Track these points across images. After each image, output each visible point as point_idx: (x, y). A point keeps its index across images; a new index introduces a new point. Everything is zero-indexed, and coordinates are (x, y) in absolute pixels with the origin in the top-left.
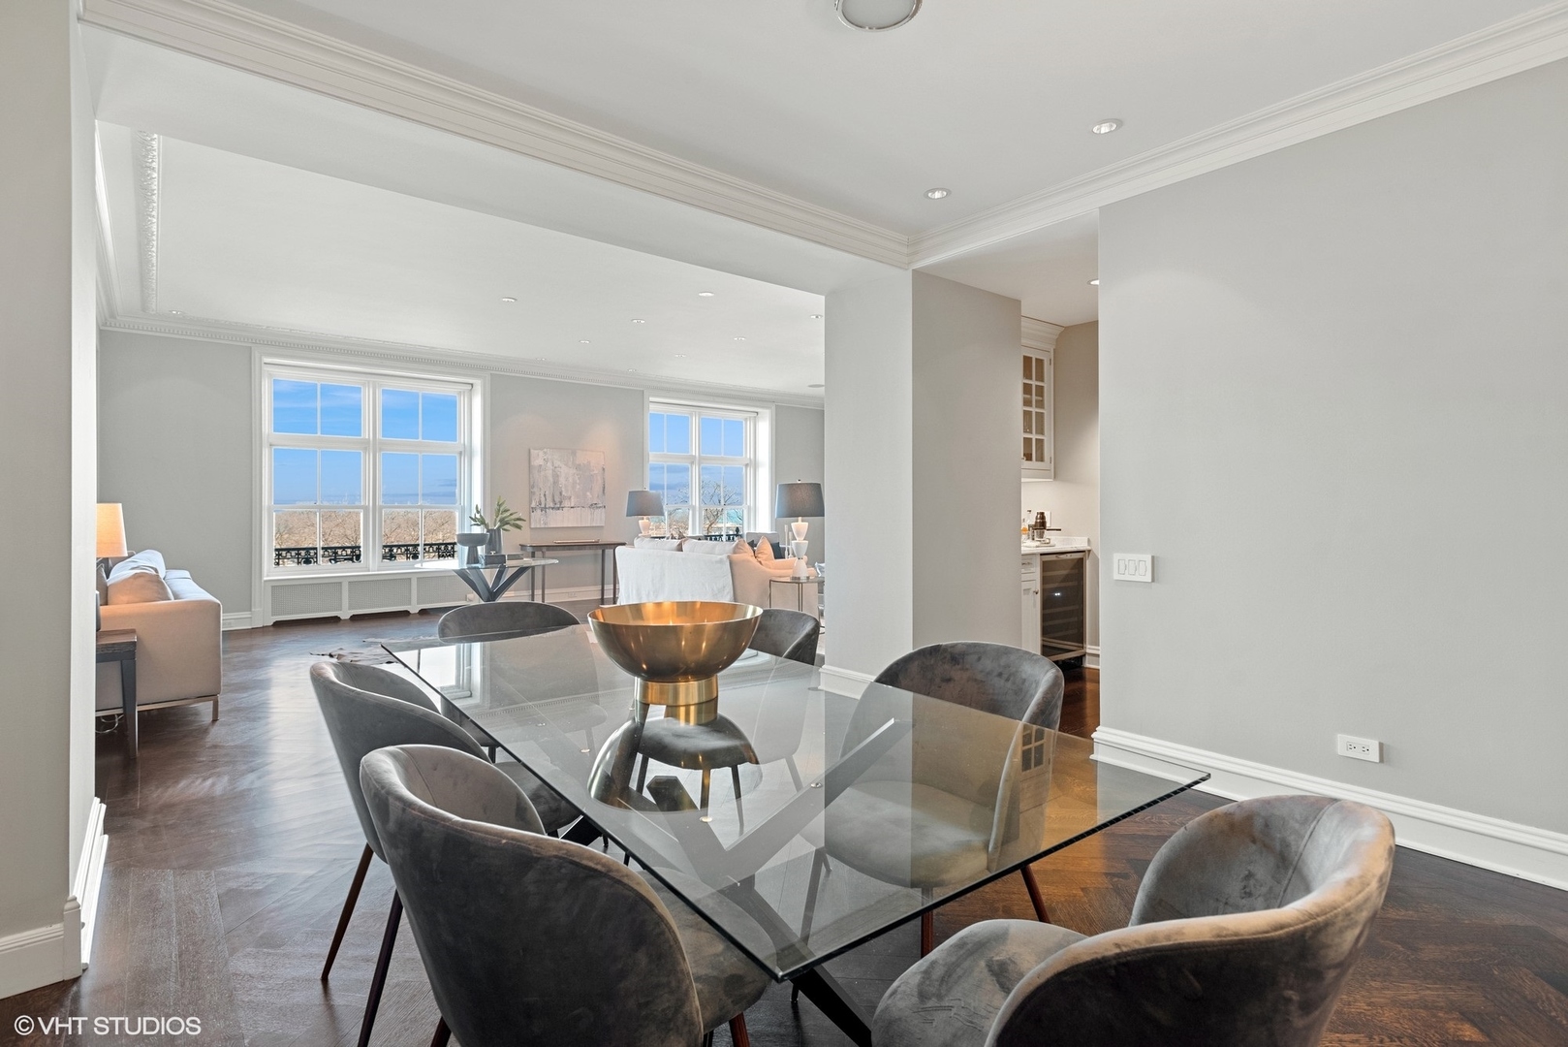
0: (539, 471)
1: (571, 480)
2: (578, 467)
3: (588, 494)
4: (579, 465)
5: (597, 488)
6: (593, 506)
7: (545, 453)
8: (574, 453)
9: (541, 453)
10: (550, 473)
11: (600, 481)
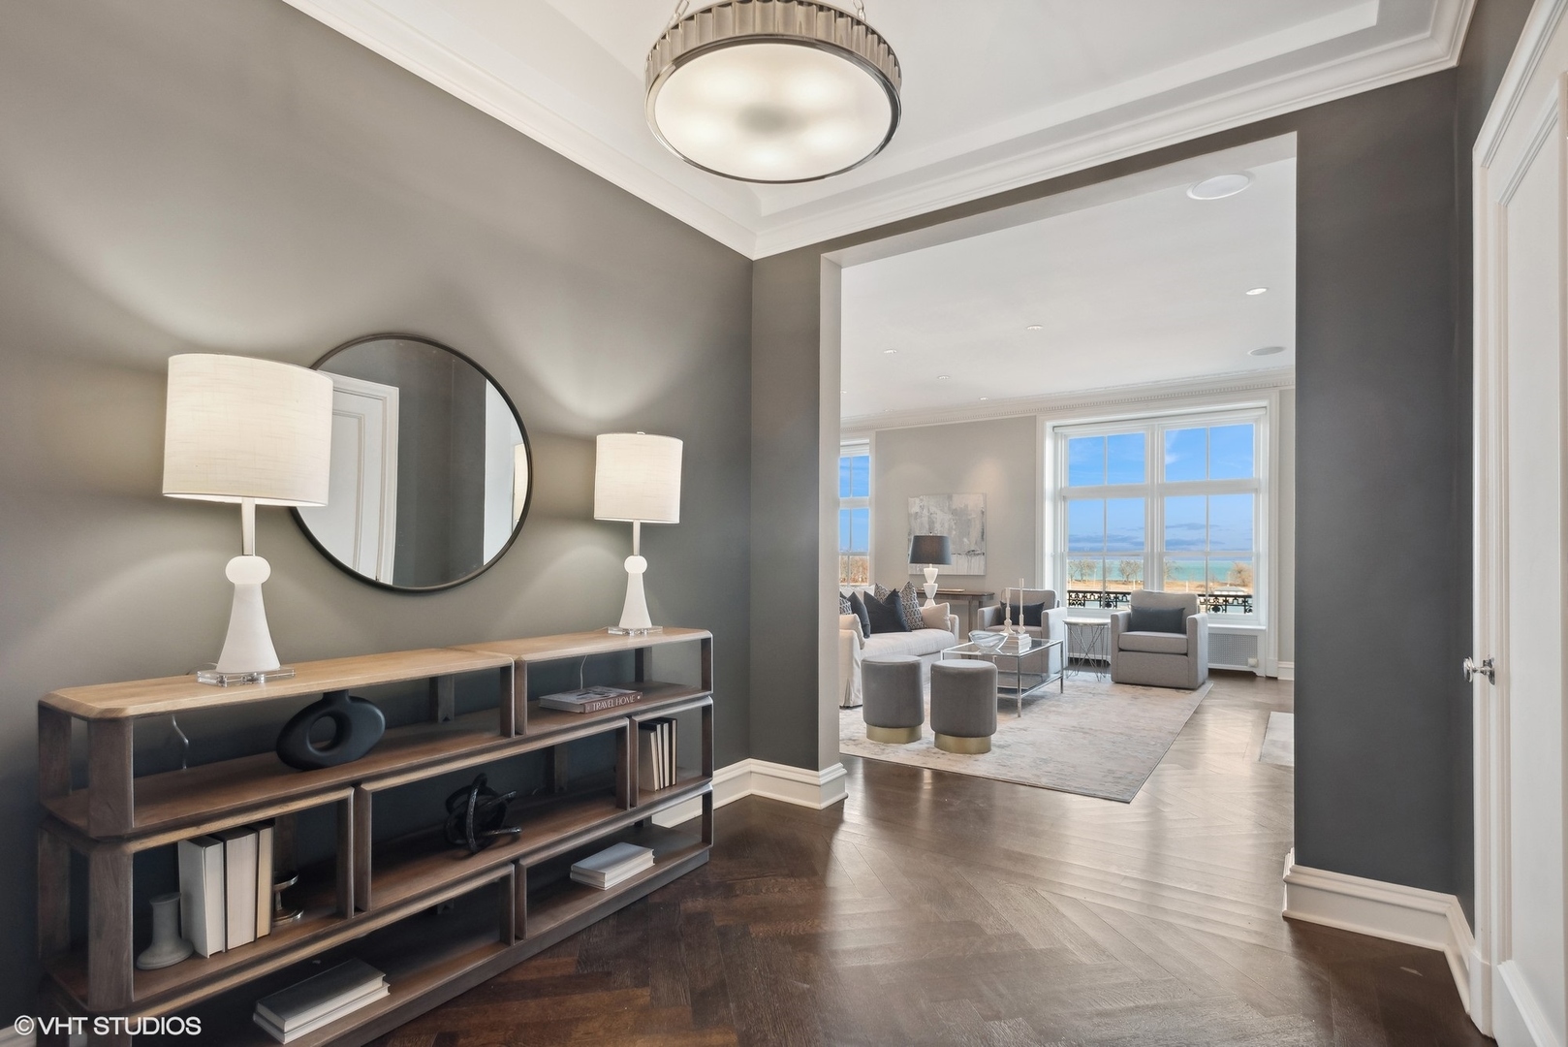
0: (916, 519)
1: (946, 526)
2: (954, 512)
3: (965, 540)
4: (956, 509)
5: (975, 533)
6: (971, 553)
7: (922, 500)
8: (950, 497)
9: (917, 500)
10: (925, 520)
11: (978, 527)
